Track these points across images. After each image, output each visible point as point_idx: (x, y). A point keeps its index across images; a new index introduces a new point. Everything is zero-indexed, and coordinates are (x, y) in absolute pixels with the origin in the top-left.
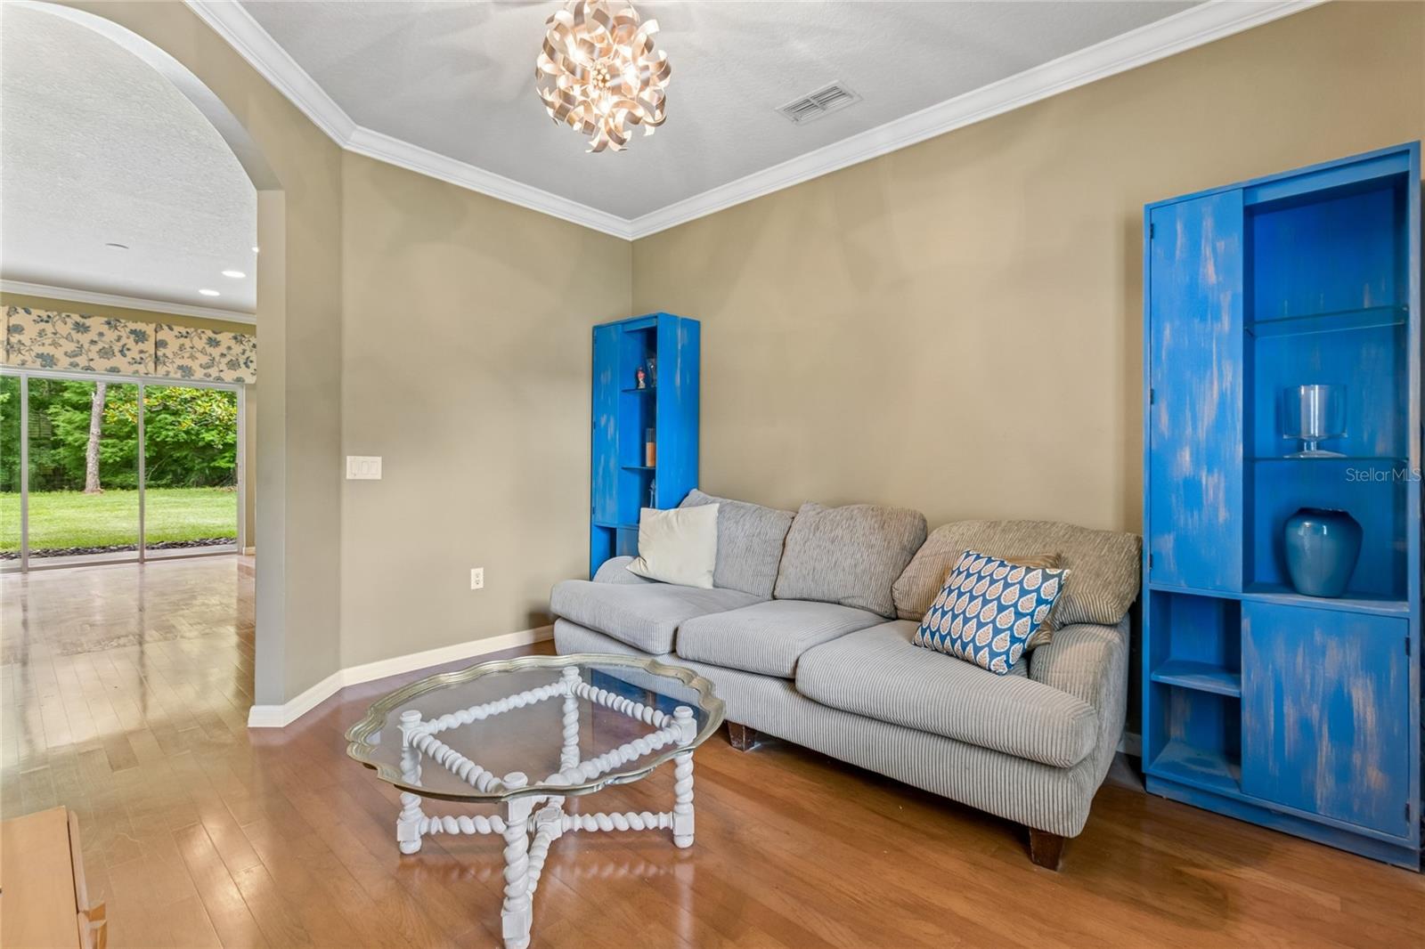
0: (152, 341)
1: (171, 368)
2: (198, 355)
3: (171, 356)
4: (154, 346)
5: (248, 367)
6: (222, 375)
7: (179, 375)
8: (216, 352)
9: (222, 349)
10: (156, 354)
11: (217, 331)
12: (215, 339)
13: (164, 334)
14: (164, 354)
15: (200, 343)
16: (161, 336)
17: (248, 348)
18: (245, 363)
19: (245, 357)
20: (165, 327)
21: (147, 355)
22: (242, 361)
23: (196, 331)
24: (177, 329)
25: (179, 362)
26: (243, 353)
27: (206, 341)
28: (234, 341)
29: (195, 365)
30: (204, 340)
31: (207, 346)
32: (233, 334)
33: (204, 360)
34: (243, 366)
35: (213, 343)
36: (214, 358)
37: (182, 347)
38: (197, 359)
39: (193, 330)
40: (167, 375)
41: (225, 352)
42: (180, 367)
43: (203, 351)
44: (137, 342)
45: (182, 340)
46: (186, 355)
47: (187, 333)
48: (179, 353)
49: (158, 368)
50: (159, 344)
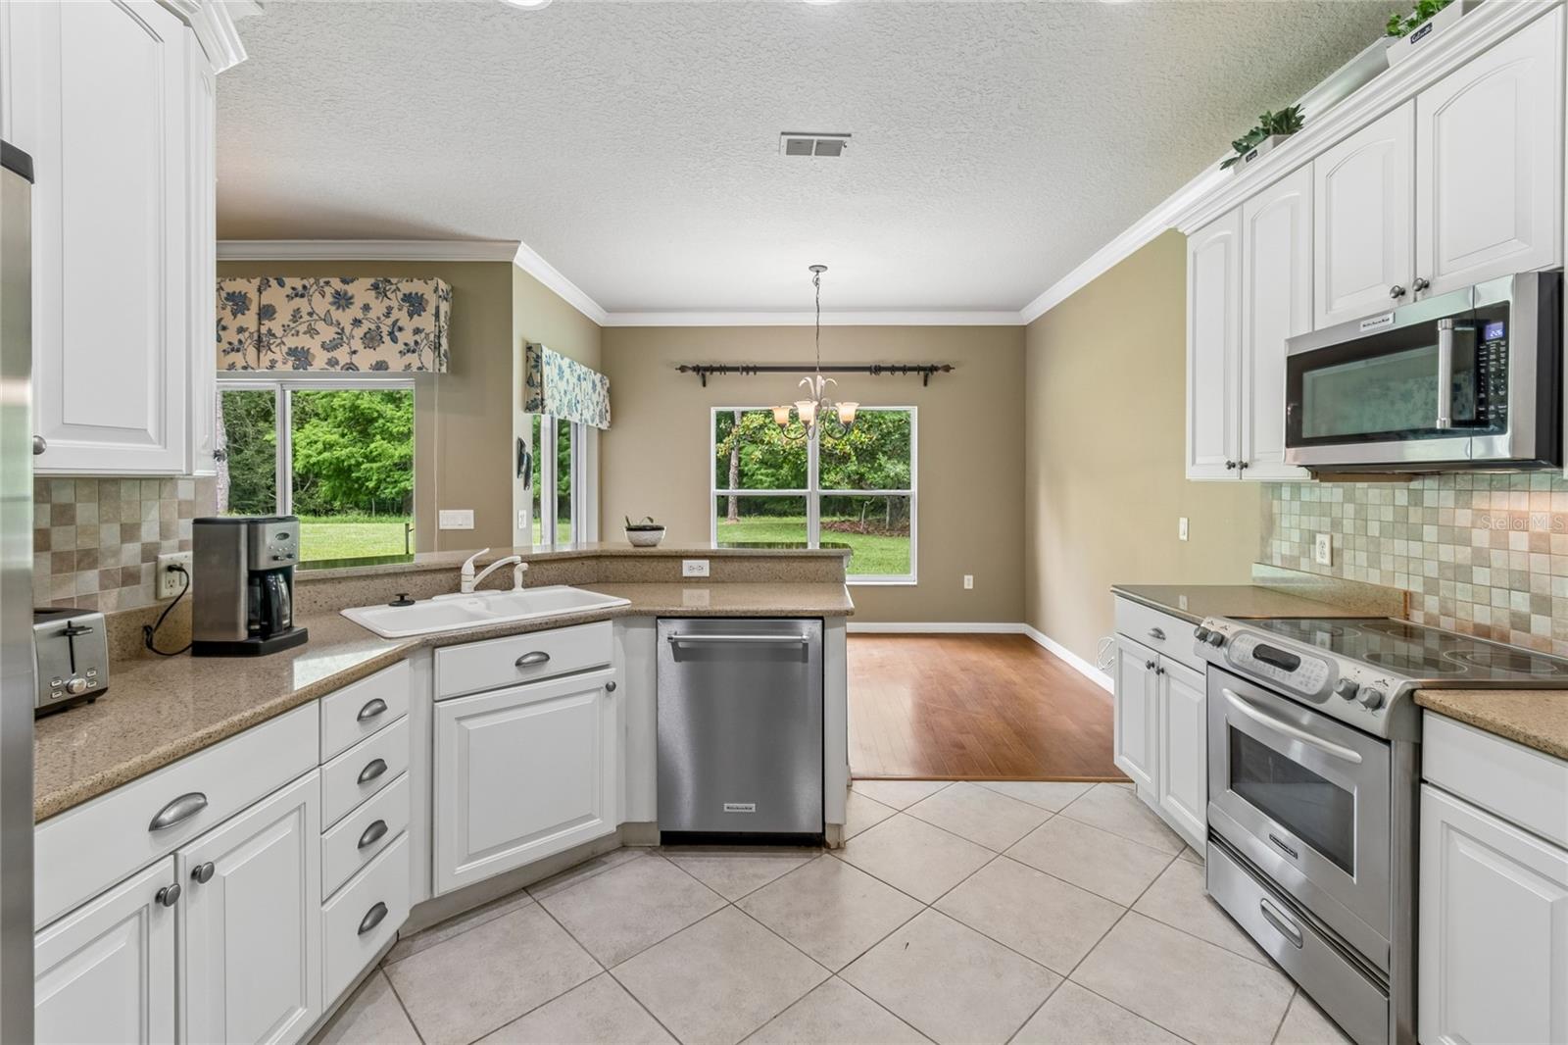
0: (254, 308)
1: (278, 354)
2: (320, 326)
3: (278, 332)
4: (256, 317)
5: (394, 340)
6: (355, 359)
7: (289, 367)
8: (345, 317)
9: (355, 311)
10: (259, 331)
11: (348, 278)
12: (346, 293)
13: (275, 295)
14: (270, 330)
15: (322, 304)
16: (268, 298)
17: (394, 304)
18: (391, 334)
19: (389, 321)
20: (273, 282)
21: (247, 334)
22: (385, 330)
23: (317, 282)
24: (290, 282)
25: (291, 342)
26: (388, 315)
27: (331, 299)
28: (373, 293)
29: (313, 345)
30: (329, 298)
31: (333, 308)
32: (372, 281)
33: (328, 333)
34: (386, 339)
35: (342, 300)
36: (343, 329)
37: (296, 315)
38: (318, 333)
39: (312, 280)
40: (272, 367)
41: (360, 316)
42: (292, 352)
43: (327, 319)
44: (235, 315)
45: (298, 302)
46: (303, 328)
47: (304, 287)
48: (292, 325)
49: (262, 355)
50: (266, 312)
